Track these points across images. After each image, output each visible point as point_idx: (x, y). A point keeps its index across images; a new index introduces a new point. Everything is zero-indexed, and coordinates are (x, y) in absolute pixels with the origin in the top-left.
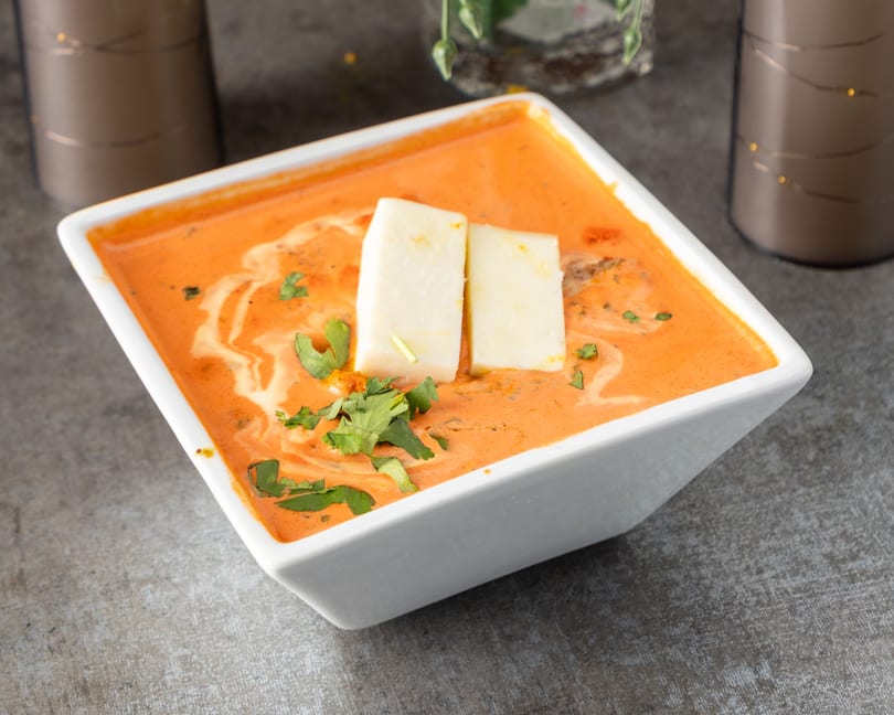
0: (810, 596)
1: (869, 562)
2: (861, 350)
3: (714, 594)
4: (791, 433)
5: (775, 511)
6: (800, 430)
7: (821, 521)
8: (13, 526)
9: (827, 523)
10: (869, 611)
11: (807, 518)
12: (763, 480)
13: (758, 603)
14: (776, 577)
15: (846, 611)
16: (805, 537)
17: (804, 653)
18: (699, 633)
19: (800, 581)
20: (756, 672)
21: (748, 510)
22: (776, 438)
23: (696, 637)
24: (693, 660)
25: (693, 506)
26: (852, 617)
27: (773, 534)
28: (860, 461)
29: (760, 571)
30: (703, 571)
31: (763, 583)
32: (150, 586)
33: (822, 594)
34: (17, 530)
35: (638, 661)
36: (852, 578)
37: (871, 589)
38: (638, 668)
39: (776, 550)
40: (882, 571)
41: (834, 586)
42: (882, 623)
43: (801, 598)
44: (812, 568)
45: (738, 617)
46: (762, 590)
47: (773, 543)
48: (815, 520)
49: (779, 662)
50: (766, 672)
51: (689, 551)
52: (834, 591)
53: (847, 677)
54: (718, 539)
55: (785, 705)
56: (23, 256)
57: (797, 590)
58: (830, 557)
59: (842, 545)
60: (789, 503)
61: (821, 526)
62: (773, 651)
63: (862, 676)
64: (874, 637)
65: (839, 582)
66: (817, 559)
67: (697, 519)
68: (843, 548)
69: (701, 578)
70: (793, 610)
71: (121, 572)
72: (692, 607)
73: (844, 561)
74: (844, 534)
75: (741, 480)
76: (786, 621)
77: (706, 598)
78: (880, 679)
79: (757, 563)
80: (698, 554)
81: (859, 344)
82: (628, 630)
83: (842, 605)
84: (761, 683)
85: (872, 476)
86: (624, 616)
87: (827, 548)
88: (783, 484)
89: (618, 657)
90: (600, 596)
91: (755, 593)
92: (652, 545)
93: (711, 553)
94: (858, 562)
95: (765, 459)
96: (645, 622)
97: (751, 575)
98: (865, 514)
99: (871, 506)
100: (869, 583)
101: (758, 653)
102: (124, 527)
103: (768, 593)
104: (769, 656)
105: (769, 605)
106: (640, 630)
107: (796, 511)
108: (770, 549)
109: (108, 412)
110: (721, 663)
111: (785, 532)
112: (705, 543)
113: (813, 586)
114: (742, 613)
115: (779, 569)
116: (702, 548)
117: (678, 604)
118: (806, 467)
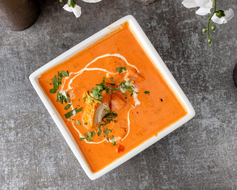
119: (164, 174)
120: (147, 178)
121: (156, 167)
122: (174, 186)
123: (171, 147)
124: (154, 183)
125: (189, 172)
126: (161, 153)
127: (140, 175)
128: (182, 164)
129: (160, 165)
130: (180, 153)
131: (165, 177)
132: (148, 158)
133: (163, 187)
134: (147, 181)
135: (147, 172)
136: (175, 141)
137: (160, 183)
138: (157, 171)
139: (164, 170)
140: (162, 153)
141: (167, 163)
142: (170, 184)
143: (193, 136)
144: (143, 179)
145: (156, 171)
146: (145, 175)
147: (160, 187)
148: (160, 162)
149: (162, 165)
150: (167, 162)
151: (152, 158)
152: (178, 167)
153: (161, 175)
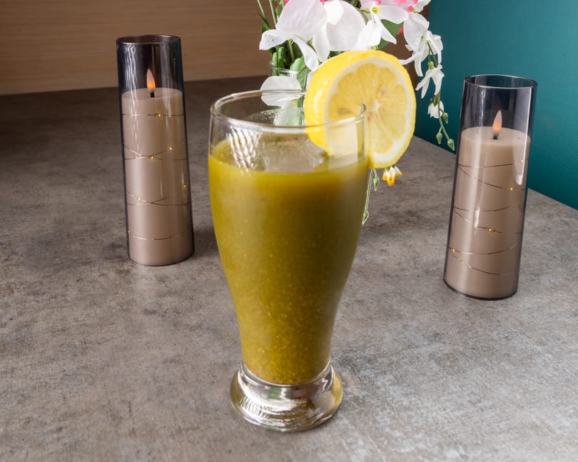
0: (468, 418)
1: (486, 403)
2: (452, 325)
3: (430, 420)
4: (438, 356)
5: (442, 385)
6: (440, 355)
7: (461, 388)
8: (129, 409)
9: (464, 389)
10: (494, 423)
11: (456, 387)
12: (433, 374)
13: (449, 422)
14: (452, 411)
15: (485, 423)
16: (457, 395)
17: (475, 442)
18: (429, 436)
19: (461, 412)
20: (458, 451)
21: (432, 385)
22: (433, 358)
23: (428, 439)
24: (430, 448)
25: (409, 385)
26: (488, 425)
27: (445, 394)
28: (467, 365)
29: (445, 410)
30: (422, 411)
31: (448, 414)
32: (191, 431)
33: (473, 417)
34: (130, 411)
35: (408, 450)
36: (482, 410)
37: (491, 413)
38: (409, 453)
39: (448, 401)
40: (493, 405)
41: (476, 414)
42: (501, 427)
43: (465, 419)
44: (465, 407)
45: (442, 429)
46: (448, 417)
47: (446, 398)
48: (459, 388)
49: (466, 446)
50: (462, 451)
51: (414, 403)
52: (477, 416)
53: (497, 451)
54: (424, 397)
56: (125, 307)
57: (462, 416)
58: (470, 401)
59: (473, 397)
60: (447, 382)
61: (462, 390)
62: (462, 442)
63: (502, 449)
64: (500, 433)
65: (478, 412)
66: (465, 403)
67: (412, 391)
69: (422, 414)
70: (463, 424)
71: (177, 426)
72: (422, 426)
73: (476, 403)
74: (472, 393)
75: (425, 374)
76: (463, 429)
77: (427, 421)
78: (510, 451)
79: (442, 406)
80: (418, 404)
82: (399, 437)
83: (482, 421)
84: (462, 456)
85: (474, 370)
86: (396, 431)
87: (468, 399)
88: (441, 375)
89: (399, 449)
90: (383, 424)
91: (445, 418)
92: (398, 402)
93: (423, 403)
94: (482, 403)
95: (431, 367)
96: (405, 434)
97: (442, 411)
98: (477, 384)
99: (478, 381)
100: (489, 411)
101: (456, 443)
102: (177, 407)
103: (451, 418)
104: (461, 444)
105: (453, 423)
106: (404, 437)
107: (450, 385)
108: (445, 400)
109: (165, 362)
110: (442, 448)
111: (448, 393)
112: (419, 399)
113: (468, 414)
114: (443, 427)
115: (453, 408)
116: (419, 402)
117: (415, 425)
118: (448, 368)
119: (393, 429)
120: (361, 443)
121: (370, 422)
122: (425, 444)
123: (384, 390)
124: (379, 447)
125: (439, 417)
126: (369, 402)
127: (344, 442)
128: (418, 408)
129: (378, 418)
130: (406, 395)
131: (397, 434)
132: (349, 414)
133: (402, 451)
134: (363, 447)
135: (356, 434)
136: (388, 381)
137: (393, 446)
138: (376, 428)
139: (389, 423)
140: (373, 402)
141: (389, 413)
142: (413, 443)
143: (415, 370)
144: (353, 447)
145: (373, 429)
146: (356, 439)
147: (395, 451)
148: (374, 414)
149: (382, 418)
150: (388, 411)
151: (357, 413)
152: (413, 414)
153: (387, 433)
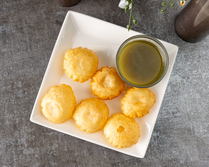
0: (168, 120)
1: (178, 114)
4: (173, 83)
5: (167, 101)
6: (175, 83)
7: (173, 104)
9: (174, 105)
10: (176, 124)
13: (160, 120)
14: (164, 115)
15: (173, 124)
16: (170, 107)
17: (165, 131)
20: (157, 134)
22: (170, 84)
26: (173, 125)
27: (165, 106)
28: (182, 91)
29: (162, 114)
31: (162, 116)
33: (170, 120)
36: (175, 117)
37: (177, 120)
40: (180, 116)
42: (177, 127)
43: (166, 120)
44: (170, 114)
46: (161, 118)
47: (165, 108)
48: (172, 104)
49: (161, 132)
52: (172, 120)
53: (170, 137)
55: (160, 141)
57: (166, 118)
58: (173, 112)
59: (175, 110)
60: (169, 100)
61: (173, 105)
62: (160, 130)
63: (172, 137)
64: (175, 130)
65: (173, 118)
66: (171, 112)
68: (175, 111)
70: (165, 123)
73: (175, 113)
74: (176, 108)
76: (163, 125)
78: (174, 138)
79: (162, 112)
81: (189, 63)
84: (157, 136)
85: (183, 95)
87: (173, 111)
88: (169, 95)
94: (177, 114)
97: (160, 114)
98: (180, 103)
99: (182, 102)
100: (177, 118)
103: (162, 119)
104: (159, 131)
105: (162, 121)
107: (170, 101)
108: (164, 109)
111: (167, 106)
113: (169, 118)
118: (174, 92)
